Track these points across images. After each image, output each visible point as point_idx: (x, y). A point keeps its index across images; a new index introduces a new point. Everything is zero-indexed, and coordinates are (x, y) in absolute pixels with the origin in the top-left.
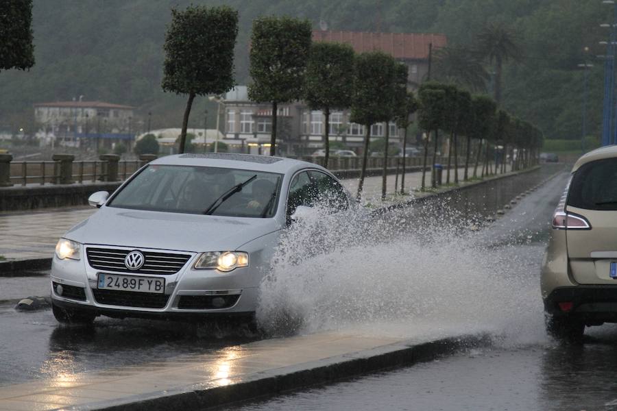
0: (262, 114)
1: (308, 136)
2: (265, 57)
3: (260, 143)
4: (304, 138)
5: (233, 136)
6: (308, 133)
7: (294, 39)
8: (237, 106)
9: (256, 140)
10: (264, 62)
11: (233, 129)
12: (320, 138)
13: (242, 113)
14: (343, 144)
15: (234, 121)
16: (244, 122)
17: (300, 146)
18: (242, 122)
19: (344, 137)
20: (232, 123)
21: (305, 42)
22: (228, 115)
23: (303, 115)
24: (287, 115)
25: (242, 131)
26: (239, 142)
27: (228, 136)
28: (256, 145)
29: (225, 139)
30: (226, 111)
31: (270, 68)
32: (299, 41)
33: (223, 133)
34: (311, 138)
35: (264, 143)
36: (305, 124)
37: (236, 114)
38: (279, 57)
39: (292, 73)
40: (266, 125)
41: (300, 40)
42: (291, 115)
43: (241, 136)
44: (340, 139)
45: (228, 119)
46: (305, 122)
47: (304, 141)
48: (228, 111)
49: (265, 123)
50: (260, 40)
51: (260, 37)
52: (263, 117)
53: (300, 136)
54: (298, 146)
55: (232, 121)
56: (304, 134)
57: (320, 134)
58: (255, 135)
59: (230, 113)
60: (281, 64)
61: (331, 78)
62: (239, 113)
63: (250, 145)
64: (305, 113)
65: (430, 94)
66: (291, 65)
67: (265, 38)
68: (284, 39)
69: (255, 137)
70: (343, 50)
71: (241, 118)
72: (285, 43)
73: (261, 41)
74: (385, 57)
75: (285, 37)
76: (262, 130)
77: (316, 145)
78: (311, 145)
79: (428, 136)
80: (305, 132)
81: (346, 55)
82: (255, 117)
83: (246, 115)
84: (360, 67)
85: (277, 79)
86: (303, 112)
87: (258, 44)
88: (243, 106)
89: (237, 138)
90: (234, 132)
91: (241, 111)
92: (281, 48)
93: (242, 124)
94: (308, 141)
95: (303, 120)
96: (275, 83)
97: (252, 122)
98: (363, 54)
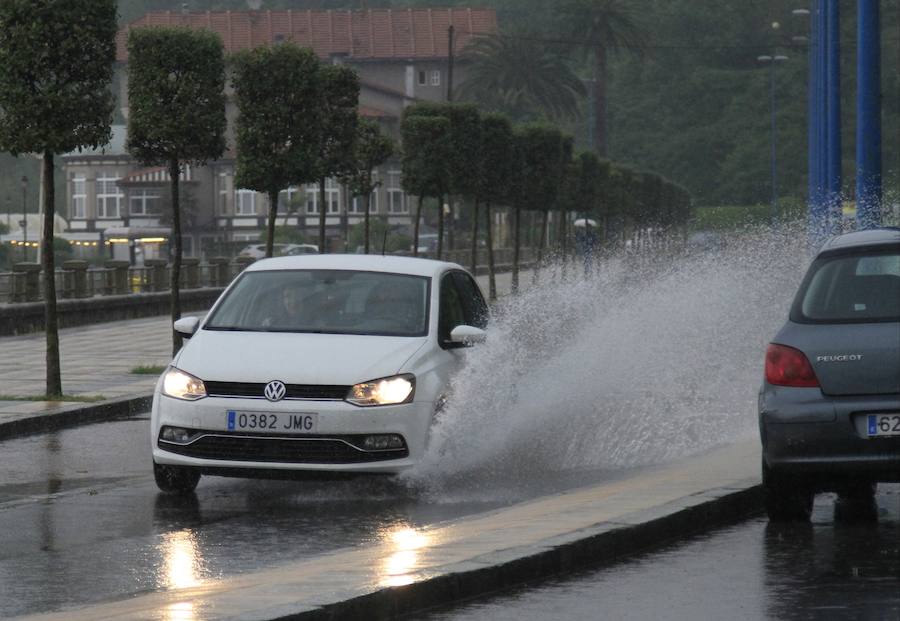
0: (138, 179)
1: (230, 220)
2: (23, 63)
3: (132, 237)
4: (223, 223)
5: (83, 225)
6: (229, 213)
7: (81, 24)
8: (89, 165)
9: (126, 230)
10: (21, 74)
11: (84, 211)
12: (254, 223)
13: (99, 180)
14: (301, 232)
15: (84, 196)
16: (104, 196)
17: (216, 240)
18: (100, 196)
19: (302, 219)
20: (80, 199)
21: (104, 29)
22: (73, 184)
23: (220, 178)
24: (188, 178)
25: (101, 214)
26: (96, 236)
27: (74, 225)
28: (125, 240)
29: (69, 230)
30: (68, 177)
31: (37, 84)
32: (90, 27)
33: (65, 219)
34: (236, 223)
35: (140, 236)
36: (225, 195)
37: (88, 180)
38: (54, 60)
39: (82, 93)
40: (148, 201)
41: (93, 25)
42: (196, 179)
43: (99, 225)
44: (293, 222)
45: (73, 192)
46: (222, 192)
47: (222, 228)
48: (73, 175)
49: (144, 198)
50: (11, 28)
51: (12, 22)
52: (142, 184)
53: (216, 220)
54: (212, 239)
55: (81, 196)
56: (222, 215)
57: (253, 214)
58: (126, 220)
59: (76, 180)
60: (57, 74)
61: (179, 101)
62: (94, 180)
63: (112, 240)
64: (223, 175)
65: (420, 126)
66: (76, 76)
67: (23, 23)
68: (59, 26)
69: (127, 225)
70: (200, 41)
71: (98, 188)
72: (62, 33)
73: (14, 31)
74: (301, 55)
75: (62, 20)
76: (141, 211)
77: (247, 237)
78: (237, 236)
79: (451, 208)
80: (225, 212)
81: (206, 53)
82: (124, 185)
83: (107, 182)
84: (251, 76)
85: (50, 106)
86: (220, 171)
87: (10, 37)
88: (101, 165)
89: (91, 228)
90: (84, 217)
91: (98, 175)
92: (56, 45)
93: (101, 200)
94: (231, 228)
95: (219, 189)
96: (47, 114)
97: (119, 195)
98: (255, 51)
